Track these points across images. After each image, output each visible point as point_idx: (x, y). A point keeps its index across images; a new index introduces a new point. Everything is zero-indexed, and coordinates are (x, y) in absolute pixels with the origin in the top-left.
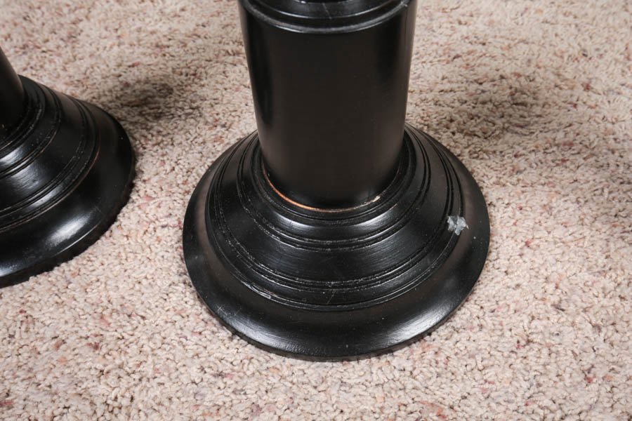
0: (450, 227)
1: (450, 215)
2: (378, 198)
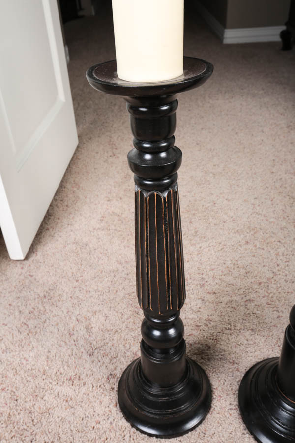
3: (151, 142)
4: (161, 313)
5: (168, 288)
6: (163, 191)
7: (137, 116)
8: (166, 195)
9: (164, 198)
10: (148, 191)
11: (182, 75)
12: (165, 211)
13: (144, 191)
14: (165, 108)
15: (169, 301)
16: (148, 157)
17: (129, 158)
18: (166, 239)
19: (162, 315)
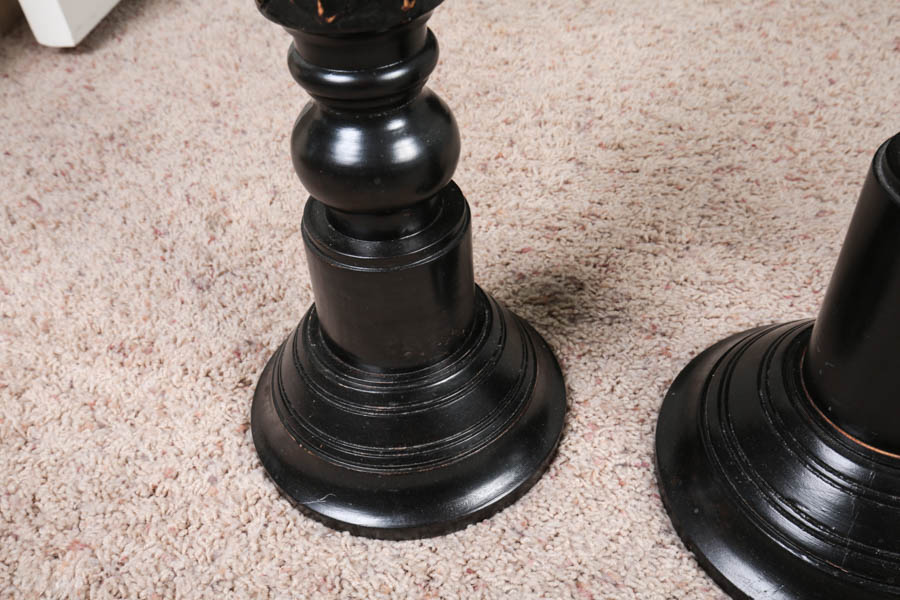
19: (331, 20)
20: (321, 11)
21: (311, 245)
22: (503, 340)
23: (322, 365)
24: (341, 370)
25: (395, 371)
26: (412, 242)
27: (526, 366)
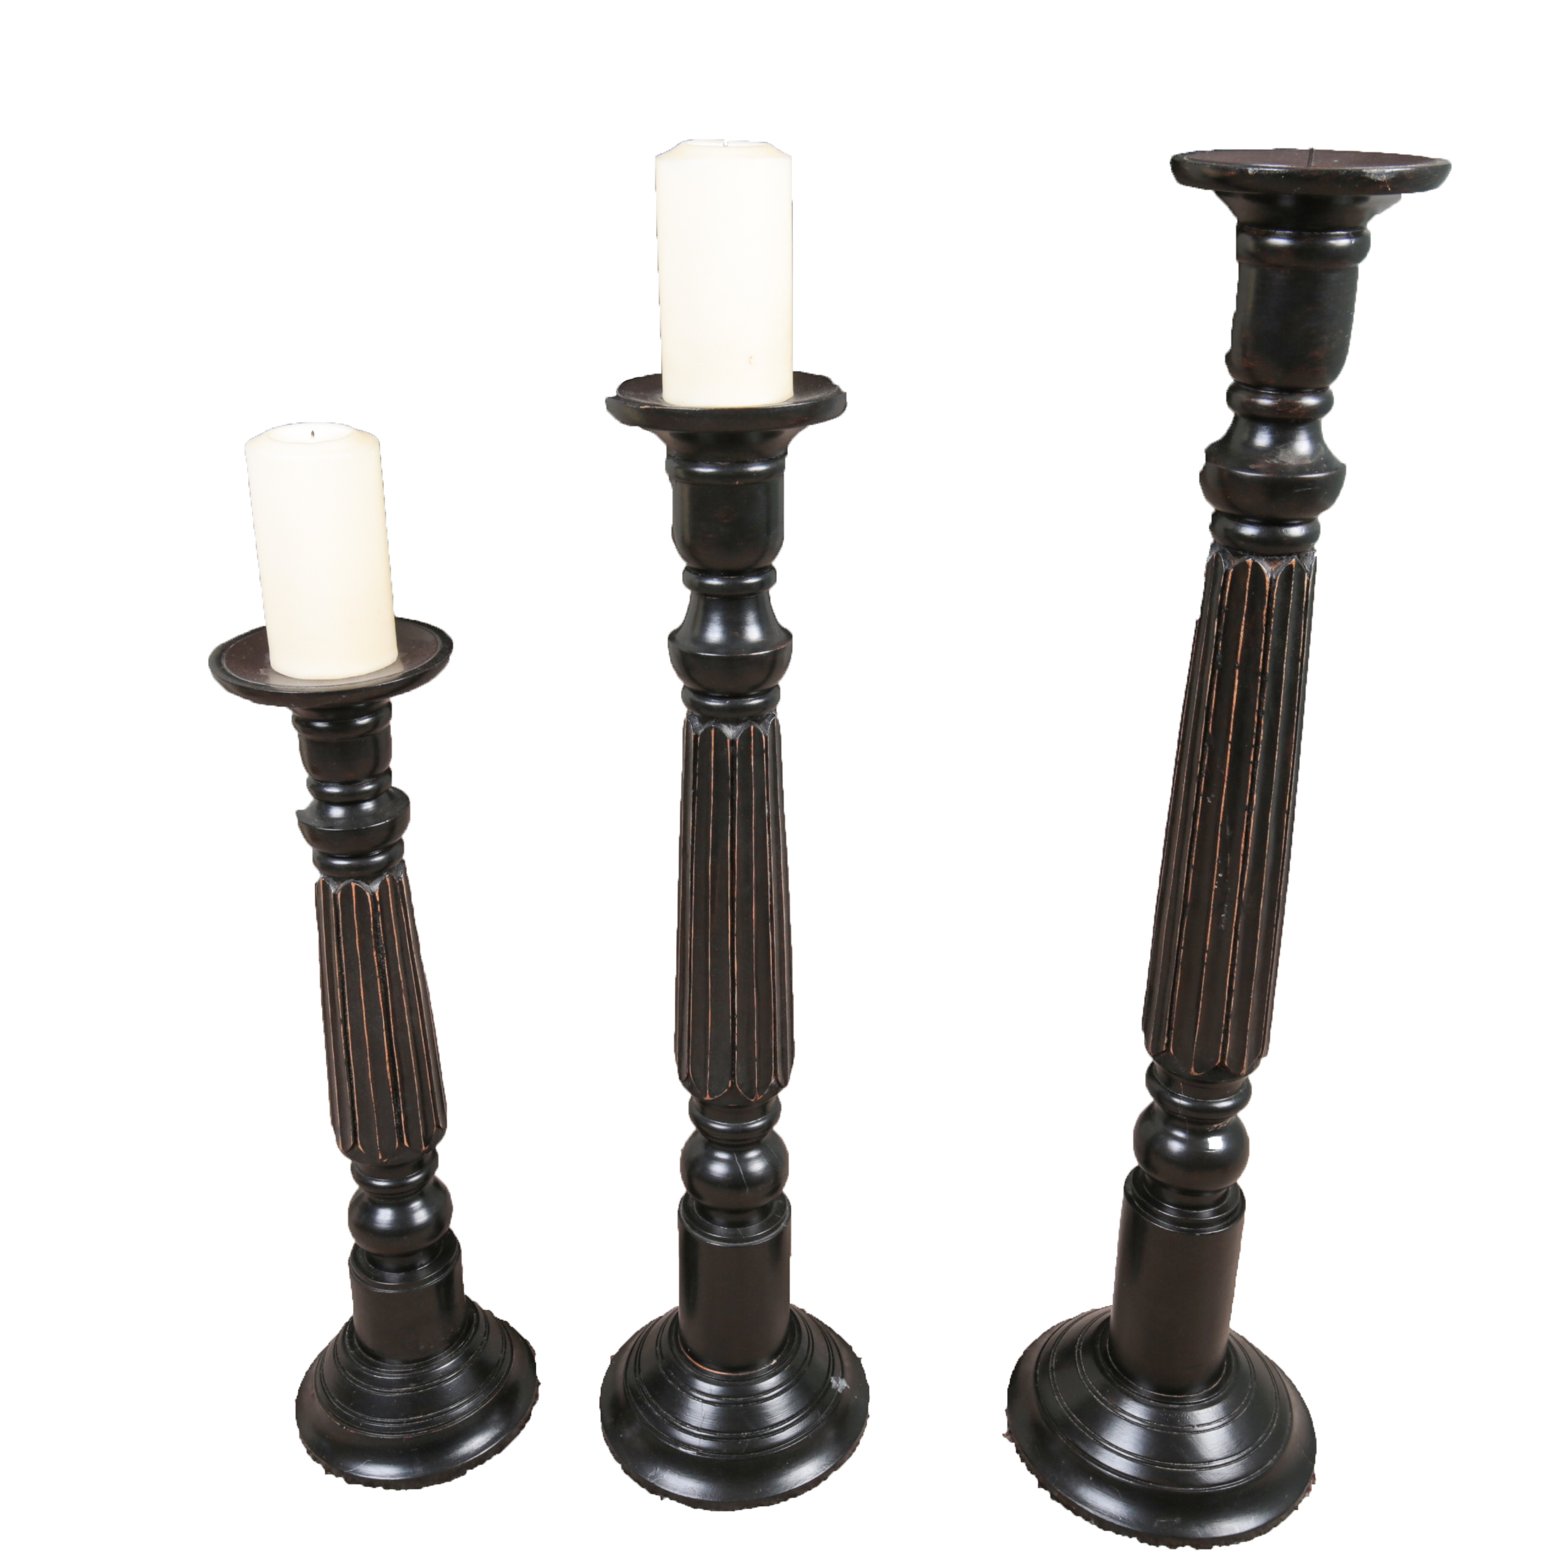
0: (833, 1386)
1: (832, 1375)
2: (774, 1361)
3: (342, 783)
4: (383, 1158)
5: (396, 1096)
6: (369, 880)
7: (309, 737)
8: (375, 887)
9: (373, 896)
10: (338, 880)
11: (393, 665)
12: (376, 921)
13: (331, 880)
14: (365, 721)
15: (399, 1127)
16: (337, 812)
17: (299, 814)
18: (383, 982)
19: (385, 1161)
20: (380, 1157)
21: (357, 1279)
22: (487, 1333)
23: (360, 1365)
24: (373, 1366)
25: (413, 1362)
26: (425, 1272)
27: (505, 1353)
